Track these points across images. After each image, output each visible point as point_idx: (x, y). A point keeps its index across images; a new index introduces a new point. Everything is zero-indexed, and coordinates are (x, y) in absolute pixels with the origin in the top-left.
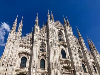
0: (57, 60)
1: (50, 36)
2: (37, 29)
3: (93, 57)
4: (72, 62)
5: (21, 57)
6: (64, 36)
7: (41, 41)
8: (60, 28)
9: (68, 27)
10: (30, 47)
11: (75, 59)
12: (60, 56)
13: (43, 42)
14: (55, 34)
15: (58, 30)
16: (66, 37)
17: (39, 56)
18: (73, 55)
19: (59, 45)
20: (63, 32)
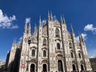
0: (54, 51)
1: (50, 34)
2: (40, 30)
3: (80, 47)
4: (64, 52)
5: (32, 50)
6: (60, 32)
7: (44, 38)
8: (57, 26)
9: (64, 25)
10: (36, 43)
11: (66, 49)
12: (56, 48)
13: (44, 39)
14: (53, 32)
15: (56, 28)
16: (61, 33)
17: (42, 49)
18: (65, 47)
19: (55, 40)
20: (60, 29)
